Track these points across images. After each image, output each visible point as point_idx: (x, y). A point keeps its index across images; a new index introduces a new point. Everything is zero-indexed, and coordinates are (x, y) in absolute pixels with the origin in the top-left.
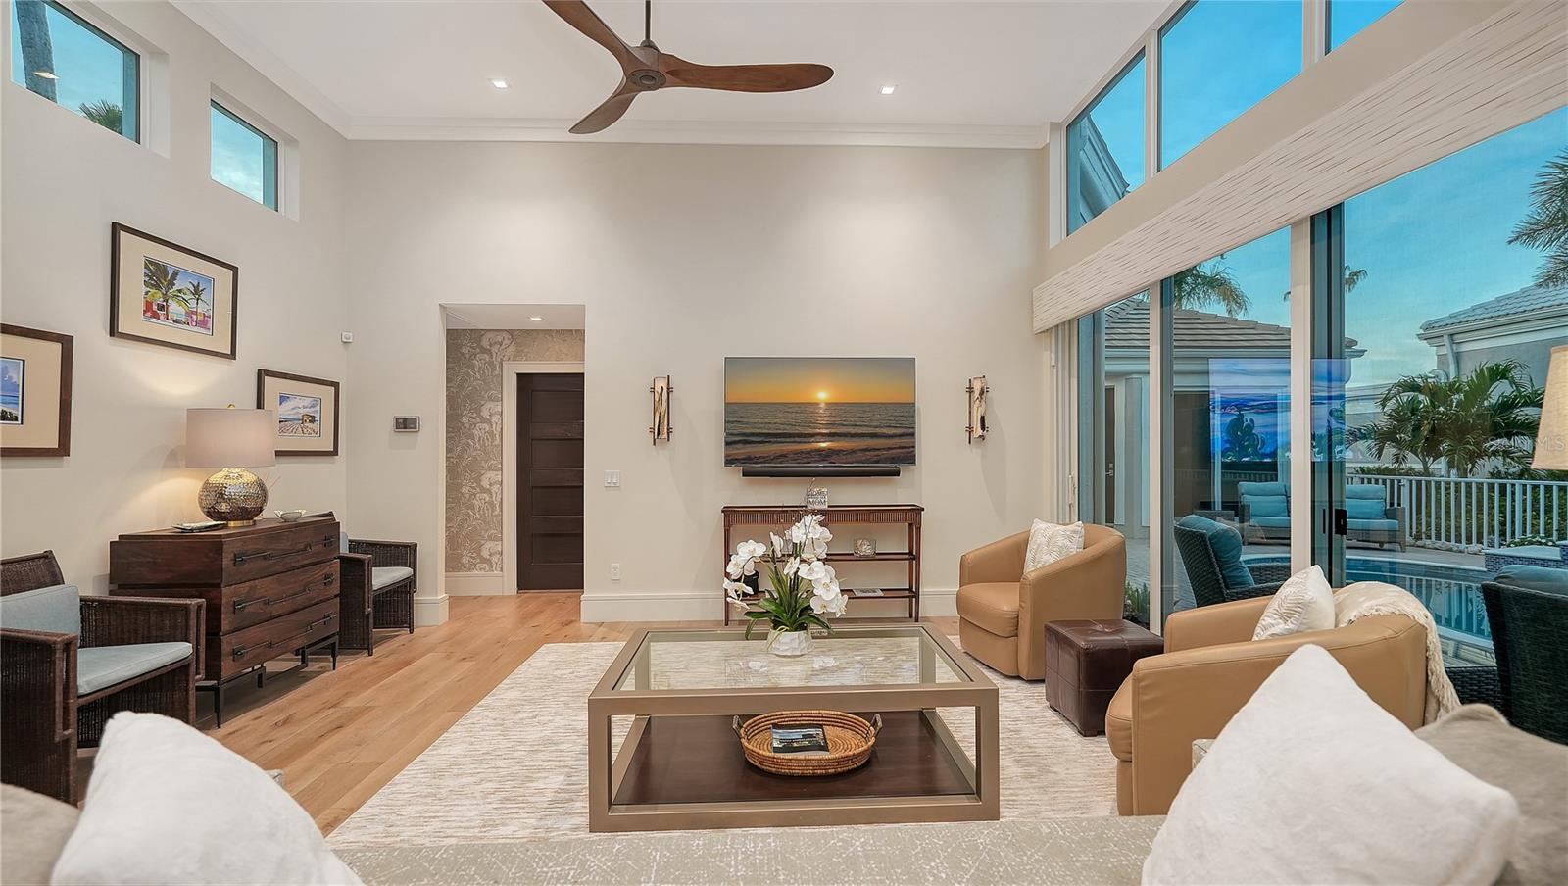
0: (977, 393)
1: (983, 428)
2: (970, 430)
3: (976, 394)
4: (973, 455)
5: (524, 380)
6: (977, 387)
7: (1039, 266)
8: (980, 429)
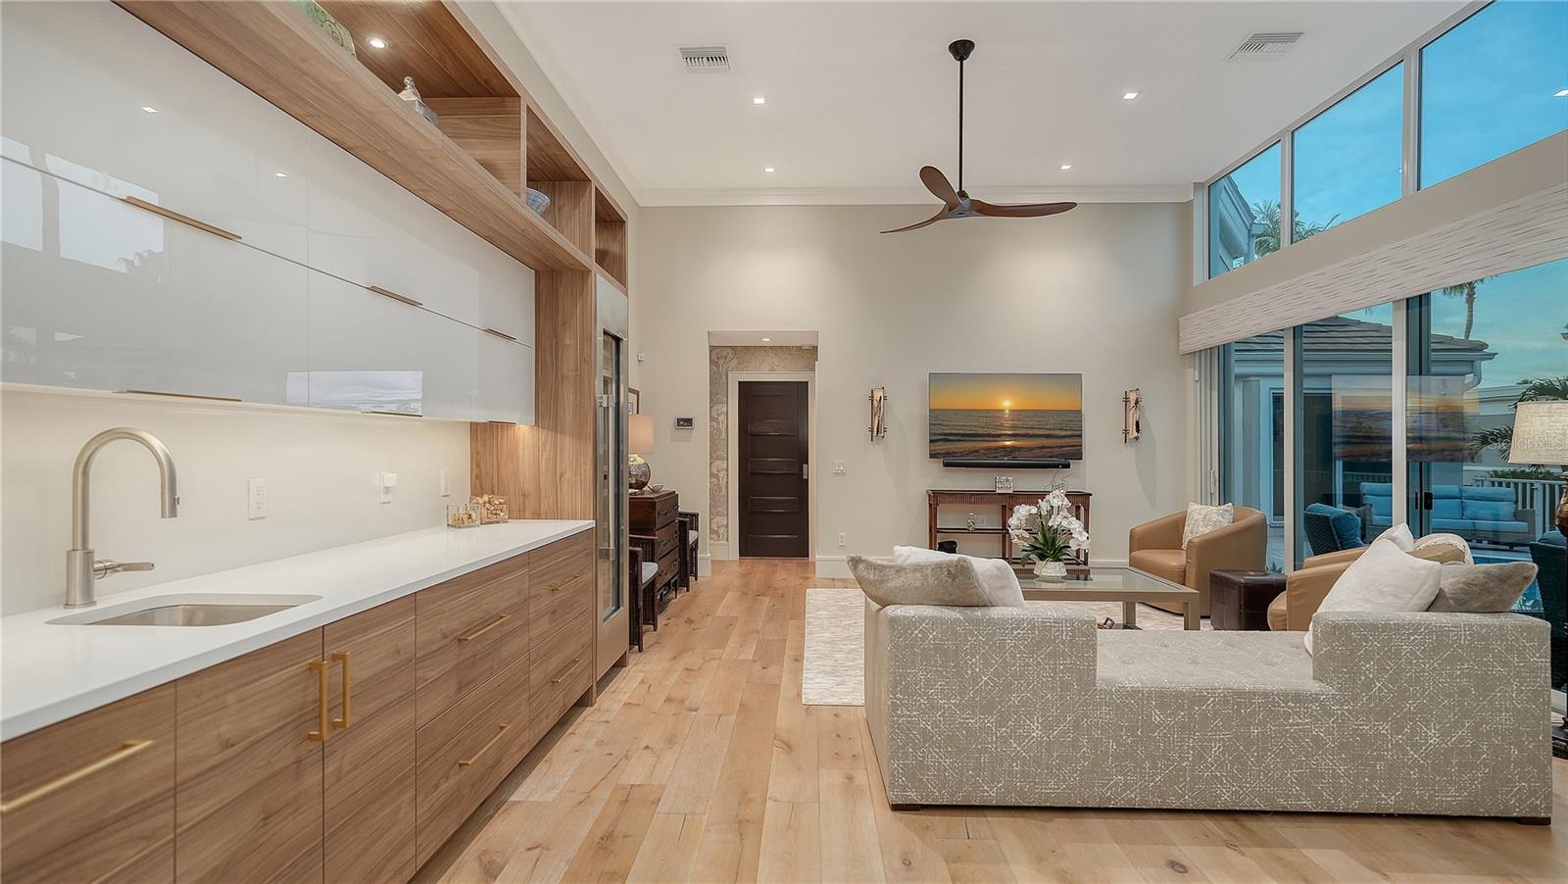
0: (1131, 402)
1: (1138, 430)
2: (1126, 431)
3: (1133, 403)
4: (1129, 452)
5: (744, 387)
6: (1133, 397)
7: (1184, 301)
8: (1134, 432)
